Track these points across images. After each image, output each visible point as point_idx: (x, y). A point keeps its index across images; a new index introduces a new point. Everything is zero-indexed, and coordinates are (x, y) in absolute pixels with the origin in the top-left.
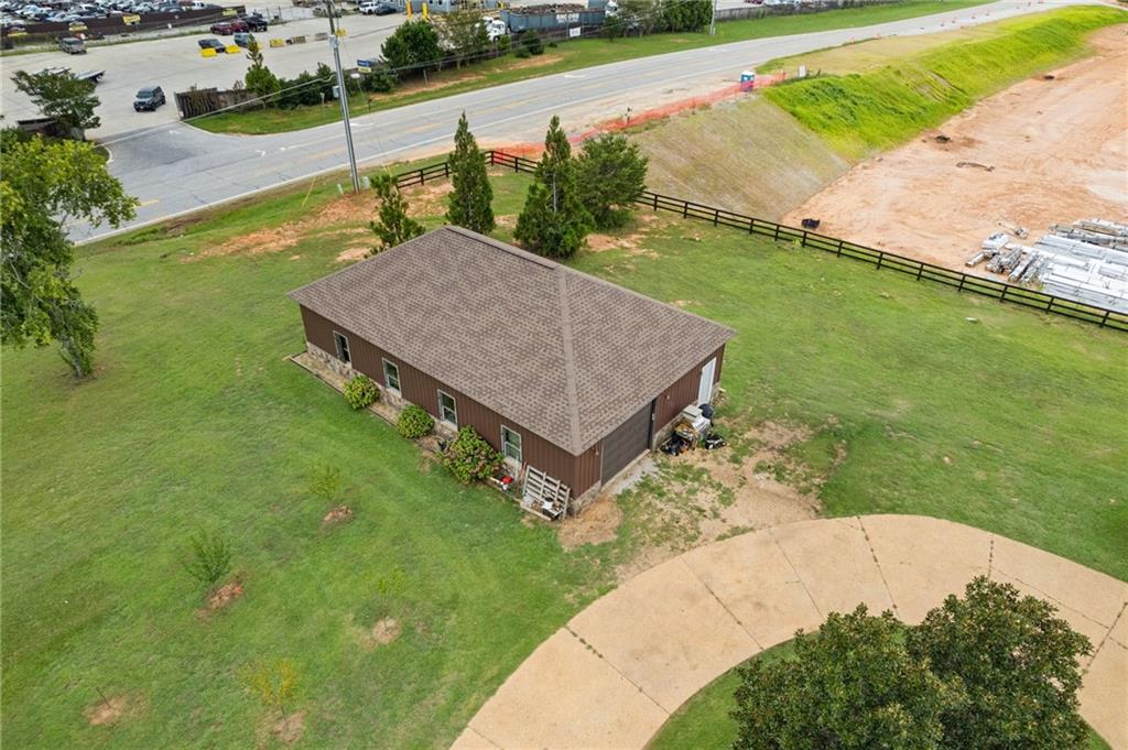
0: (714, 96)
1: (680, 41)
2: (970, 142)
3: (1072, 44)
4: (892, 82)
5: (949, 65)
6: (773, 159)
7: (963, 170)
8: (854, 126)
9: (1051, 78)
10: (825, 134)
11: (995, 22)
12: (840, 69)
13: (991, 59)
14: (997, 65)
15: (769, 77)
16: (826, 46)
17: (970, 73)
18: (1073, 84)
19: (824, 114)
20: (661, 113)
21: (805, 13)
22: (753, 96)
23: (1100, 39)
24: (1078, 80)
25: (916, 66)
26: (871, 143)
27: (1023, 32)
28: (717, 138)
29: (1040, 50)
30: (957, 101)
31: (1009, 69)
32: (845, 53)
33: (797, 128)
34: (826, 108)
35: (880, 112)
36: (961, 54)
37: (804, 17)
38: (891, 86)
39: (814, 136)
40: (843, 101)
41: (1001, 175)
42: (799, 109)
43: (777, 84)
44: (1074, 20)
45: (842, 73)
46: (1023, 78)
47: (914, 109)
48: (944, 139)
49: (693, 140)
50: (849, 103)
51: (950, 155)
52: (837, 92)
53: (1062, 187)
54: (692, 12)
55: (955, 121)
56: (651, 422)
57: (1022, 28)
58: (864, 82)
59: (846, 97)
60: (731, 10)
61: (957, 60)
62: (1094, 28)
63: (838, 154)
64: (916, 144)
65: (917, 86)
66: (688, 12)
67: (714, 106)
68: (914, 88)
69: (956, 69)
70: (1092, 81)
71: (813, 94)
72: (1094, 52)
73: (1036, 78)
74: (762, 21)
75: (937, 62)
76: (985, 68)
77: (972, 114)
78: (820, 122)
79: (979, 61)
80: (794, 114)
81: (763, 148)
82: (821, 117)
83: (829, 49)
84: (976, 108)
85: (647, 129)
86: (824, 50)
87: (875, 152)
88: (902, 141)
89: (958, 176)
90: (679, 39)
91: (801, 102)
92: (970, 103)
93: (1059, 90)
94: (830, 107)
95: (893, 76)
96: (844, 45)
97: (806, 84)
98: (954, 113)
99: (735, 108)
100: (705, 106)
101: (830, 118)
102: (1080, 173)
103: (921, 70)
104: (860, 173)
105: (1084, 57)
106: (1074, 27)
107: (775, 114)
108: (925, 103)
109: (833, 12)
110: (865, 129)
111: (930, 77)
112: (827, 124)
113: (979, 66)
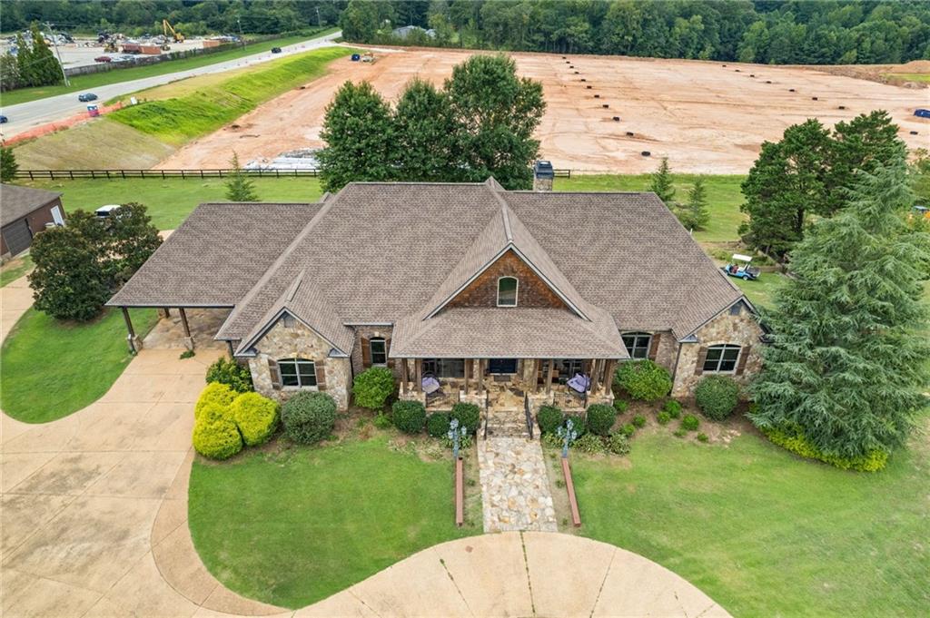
0: (70, 121)
1: (41, 92)
2: (250, 126)
3: (317, 69)
4: (200, 100)
5: (240, 87)
6: (121, 152)
7: (244, 139)
8: (175, 128)
9: (303, 88)
10: (157, 134)
11: (272, 60)
12: (163, 97)
13: (267, 81)
14: (270, 84)
15: (112, 107)
16: (156, 84)
17: (253, 90)
18: (313, 90)
19: (154, 123)
20: (30, 135)
21: (144, 65)
22: (100, 119)
23: (333, 65)
24: (316, 88)
25: (217, 90)
26: (190, 135)
27: (287, 65)
28: (78, 145)
29: (297, 74)
30: (247, 106)
31: (279, 86)
32: (170, 88)
33: (136, 133)
34: (155, 120)
35: (193, 118)
36: (247, 80)
37: (142, 68)
38: (200, 102)
39: (149, 136)
40: (167, 115)
41: (263, 138)
42: (135, 122)
43: (118, 110)
44: (320, 56)
45: (165, 99)
46: (288, 90)
47: (216, 113)
48: (237, 127)
49: (60, 148)
50: (170, 115)
51: (236, 134)
52: (160, 109)
53: (292, 138)
54: (44, 71)
55: (244, 117)
56: (30, 231)
57: (287, 62)
58: (180, 102)
59: (169, 112)
60: (80, 68)
61: (244, 84)
62: (332, 59)
63: (167, 144)
64: (220, 132)
65: (217, 101)
66: (41, 72)
67: (71, 127)
68: (216, 102)
69: (245, 89)
70: (323, 87)
71: (143, 113)
72: (329, 72)
73: (296, 89)
74: (109, 73)
75: (232, 86)
76: (264, 87)
77: (254, 112)
78: (151, 127)
79: (259, 83)
80: (132, 126)
81: (112, 146)
82: (152, 126)
83: (159, 86)
84: (258, 109)
85: (20, 145)
86: (154, 87)
87: (194, 140)
88: (210, 131)
89: (239, 142)
90: (41, 91)
91: (135, 118)
92: (254, 107)
93: (305, 93)
94: (157, 119)
95: (201, 97)
96: (170, 83)
97: (137, 108)
98: (244, 113)
99: (87, 127)
100: (64, 128)
101: (158, 125)
102: (303, 131)
103: (221, 92)
104: (183, 151)
105: (323, 75)
106: (319, 60)
107: (117, 127)
108: (224, 109)
109: (164, 63)
110: (183, 128)
111: (227, 95)
112: (156, 129)
113: (259, 86)
